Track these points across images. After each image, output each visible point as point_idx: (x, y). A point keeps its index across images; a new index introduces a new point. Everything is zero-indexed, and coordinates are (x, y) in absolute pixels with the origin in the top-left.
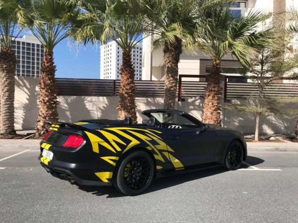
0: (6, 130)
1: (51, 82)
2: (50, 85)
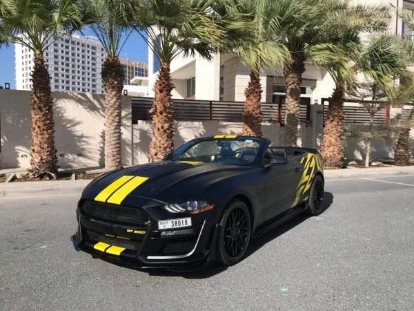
0: (117, 166)
1: (171, 105)
2: (169, 108)
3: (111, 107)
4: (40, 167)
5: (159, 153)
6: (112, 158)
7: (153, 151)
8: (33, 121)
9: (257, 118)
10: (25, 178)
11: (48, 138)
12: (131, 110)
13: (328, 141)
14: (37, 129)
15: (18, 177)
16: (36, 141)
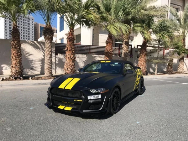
0: (50, 74)
1: (74, 47)
2: (73, 48)
3: (48, 47)
4: (15, 74)
5: (69, 68)
6: (48, 70)
7: (66, 68)
8: (12, 53)
9: (111, 53)
10: (8, 79)
11: (19, 61)
12: (55, 49)
13: (140, 64)
14: (14, 57)
15: (4, 79)
16: (13, 62)
